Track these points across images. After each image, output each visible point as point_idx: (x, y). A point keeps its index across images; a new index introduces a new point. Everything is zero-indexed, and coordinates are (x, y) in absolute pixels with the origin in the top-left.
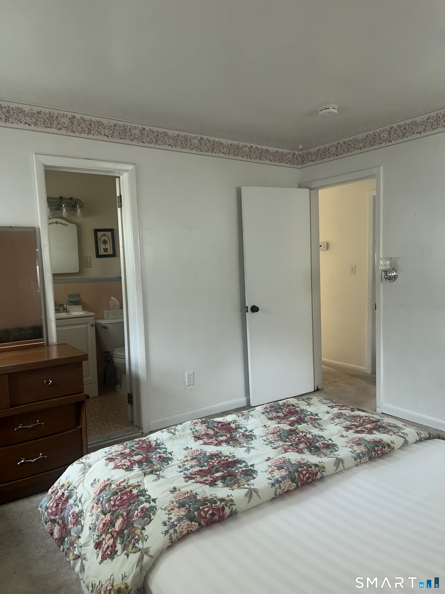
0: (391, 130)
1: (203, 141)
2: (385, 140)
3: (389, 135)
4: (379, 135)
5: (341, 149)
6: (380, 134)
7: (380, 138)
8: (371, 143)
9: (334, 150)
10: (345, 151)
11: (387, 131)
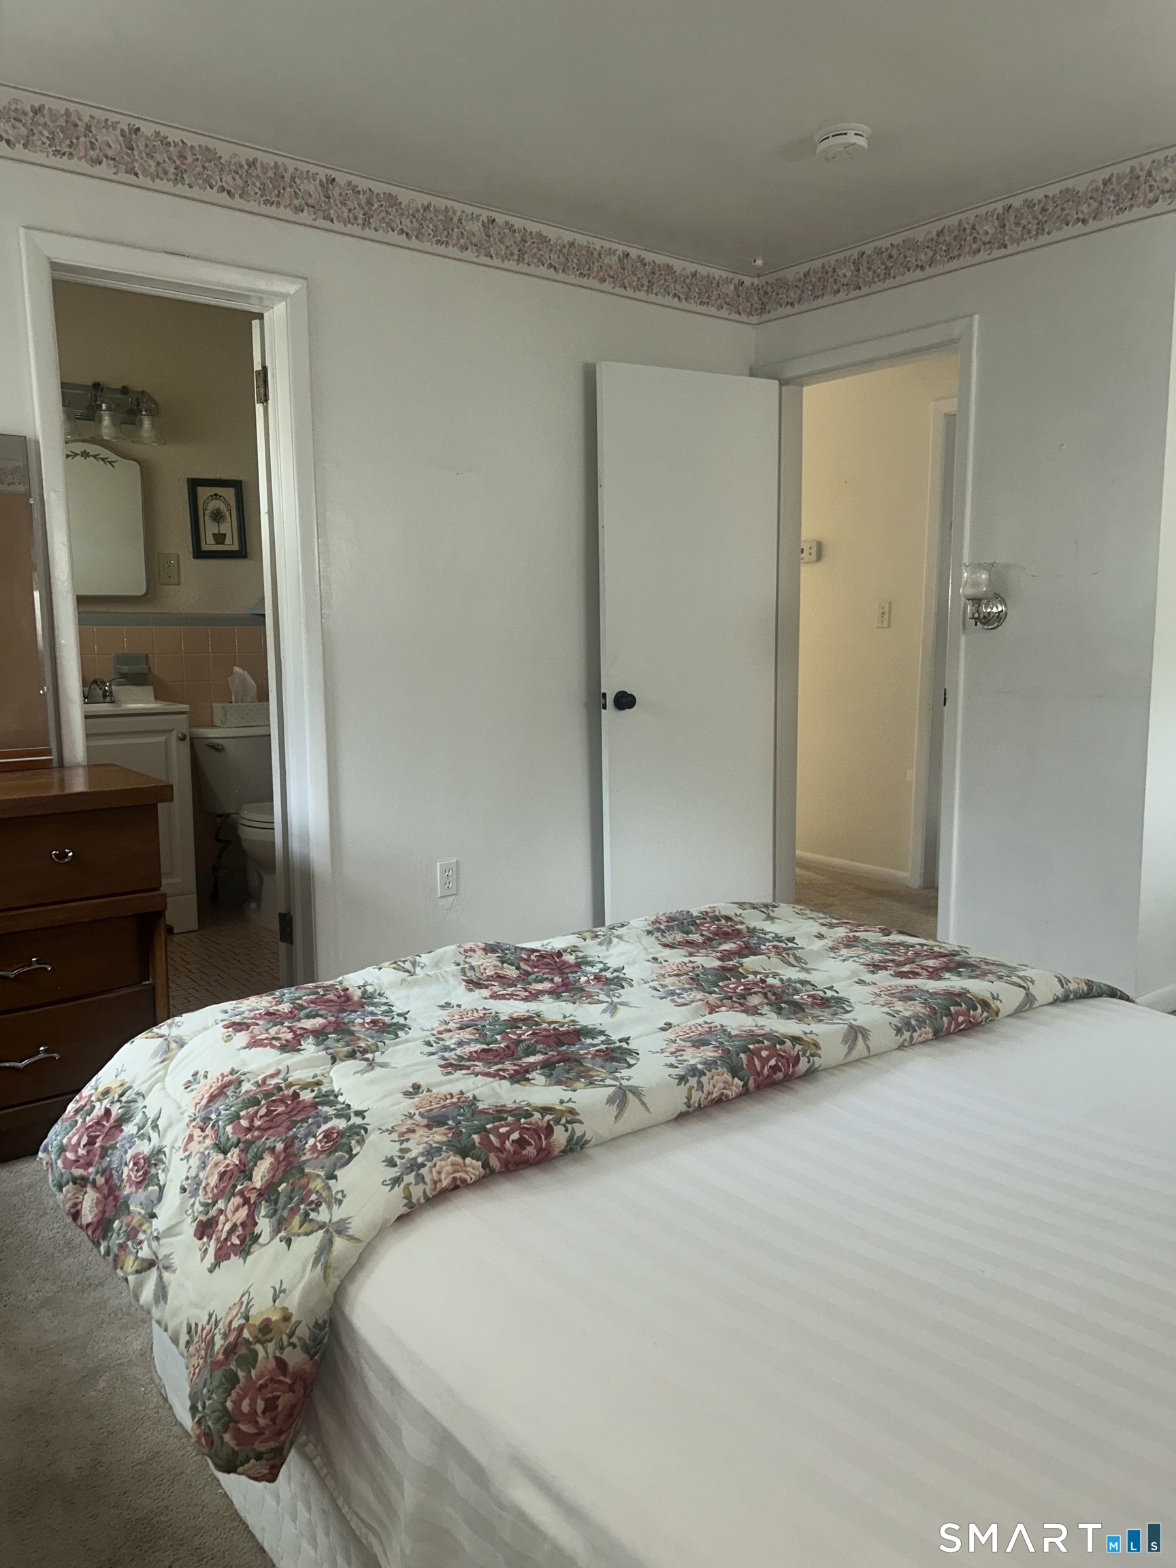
0: (1006, 214)
1: (494, 229)
2: (988, 243)
3: (999, 229)
4: (973, 227)
5: (869, 269)
6: (977, 227)
7: (975, 238)
8: (951, 249)
9: (849, 274)
10: (878, 276)
11: (995, 216)
